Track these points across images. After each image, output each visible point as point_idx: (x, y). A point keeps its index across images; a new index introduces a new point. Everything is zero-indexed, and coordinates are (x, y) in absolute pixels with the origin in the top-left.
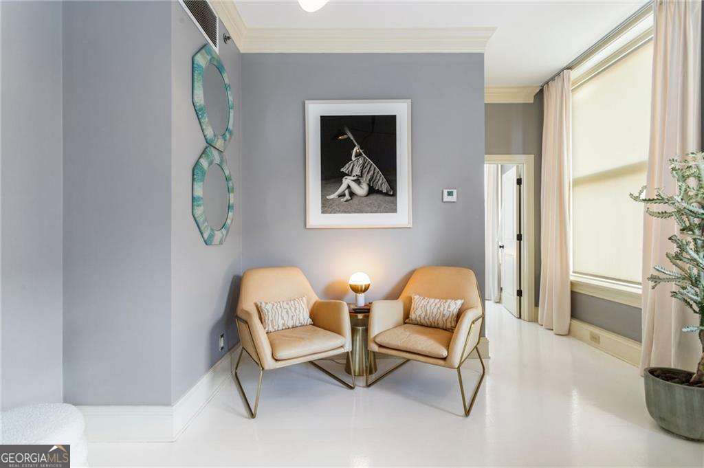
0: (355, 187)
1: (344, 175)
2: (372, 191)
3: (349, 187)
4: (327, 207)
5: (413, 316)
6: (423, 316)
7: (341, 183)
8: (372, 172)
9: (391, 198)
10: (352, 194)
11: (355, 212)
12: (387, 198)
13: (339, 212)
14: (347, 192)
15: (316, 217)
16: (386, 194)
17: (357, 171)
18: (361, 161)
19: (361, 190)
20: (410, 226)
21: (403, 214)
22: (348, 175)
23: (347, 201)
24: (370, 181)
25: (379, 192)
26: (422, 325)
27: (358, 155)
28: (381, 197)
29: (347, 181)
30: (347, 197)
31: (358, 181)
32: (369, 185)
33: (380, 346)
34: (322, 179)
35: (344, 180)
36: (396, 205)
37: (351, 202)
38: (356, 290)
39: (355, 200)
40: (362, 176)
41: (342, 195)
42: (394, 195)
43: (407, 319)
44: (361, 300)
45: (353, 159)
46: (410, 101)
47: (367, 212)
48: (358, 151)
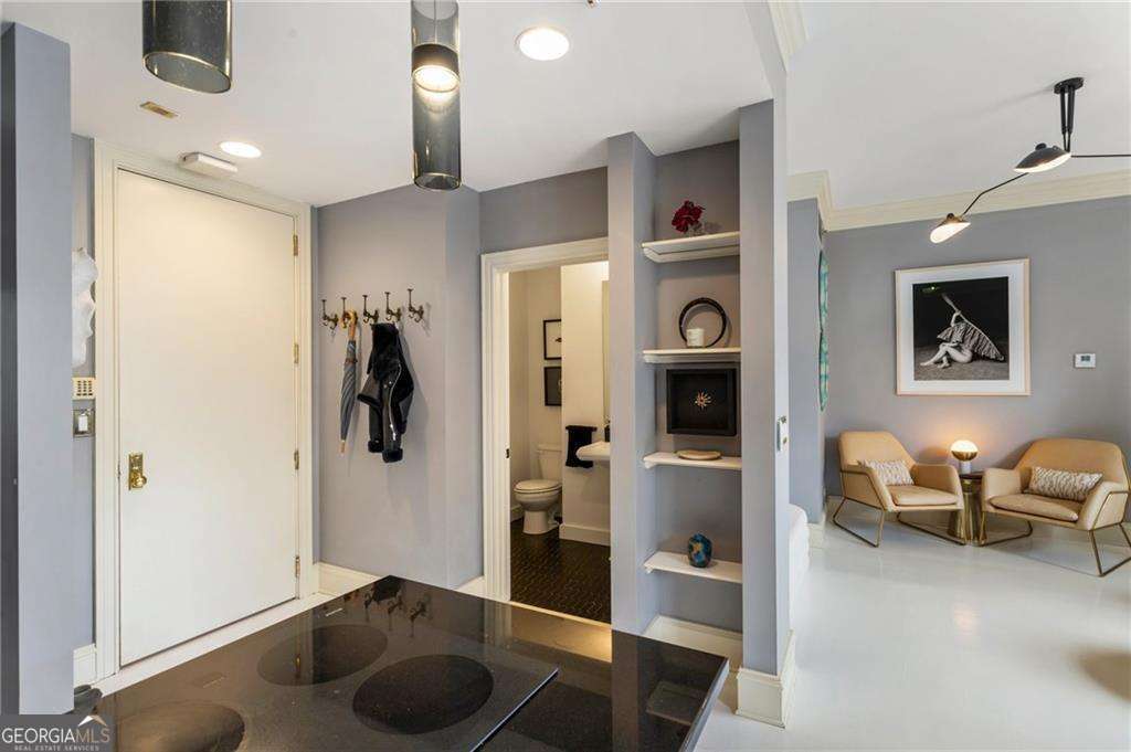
0: (955, 354)
1: (942, 341)
2: (976, 357)
3: (947, 354)
4: (920, 373)
5: (1033, 486)
6: (1047, 486)
7: (936, 349)
8: (976, 338)
10: (951, 360)
11: (955, 379)
12: (996, 364)
13: (935, 379)
14: (945, 359)
15: (908, 383)
16: (996, 360)
17: (957, 337)
18: (962, 327)
19: (963, 357)
20: (1028, 394)
21: (1018, 379)
22: (945, 341)
23: (944, 368)
24: (974, 347)
25: (986, 358)
26: (1046, 496)
27: (958, 320)
28: (988, 363)
29: (943, 348)
30: (945, 363)
31: (958, 348)
32: (972, 351)
33: (998, 508)
34: (915, 346)
35: (941, 346)
36: (1008, 371)
37: (950, 368)
38: (959, 456)
39: (955, 367)
40: (963, 343)
41: (940, 362)
42: (1006, 360)
43: (1025, 488)
44: (967, 467)
45: (953, 325)
46: (1027, 260)
47: (969, 379)
48: (958, 316)
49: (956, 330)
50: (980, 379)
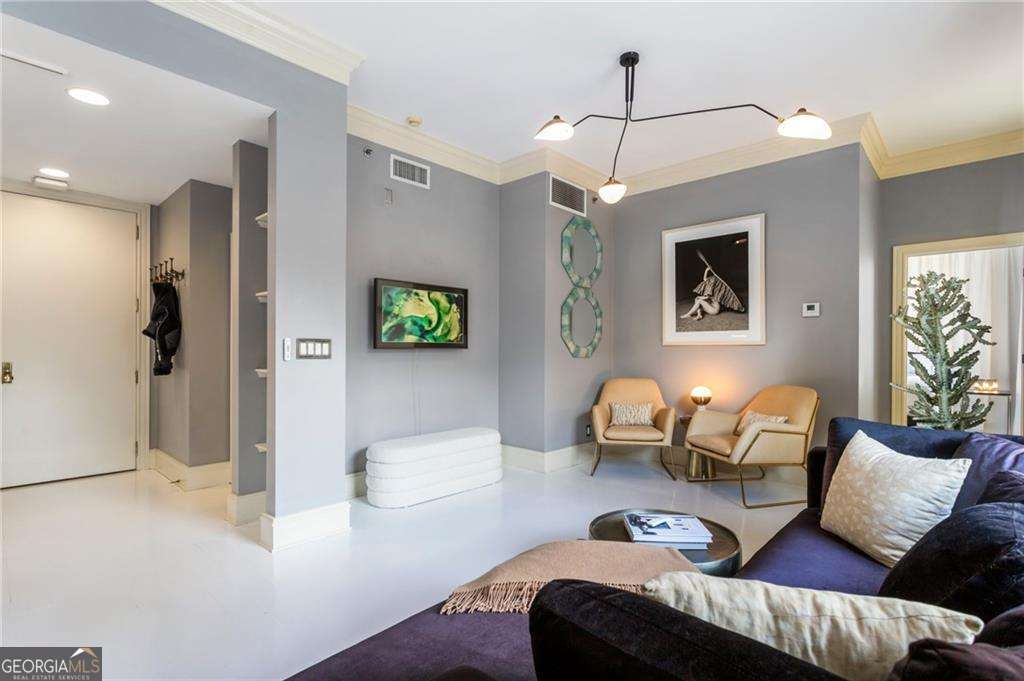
0: (706, 307)
1: (697, 295)
2: (723, 309)
3: (701, 306)
4: (681, 326)
7: (693, 303)
8: (722, 292)
9: (743, 315)
10: (704, 313)
11: (707, 330)
12: (739, 315)
13: (692, 330)
14: (699, 311)
15: (671, 335)
16: (738, 312)
17: (708, 291)
18: (712, 281)
19: (712, 309)
20: (763, 343)
21: (755, 331)
22: (700, 295)
23: (699, 320)
24: (721, 299)
25: (731, 310)
27: (710, 274)
28: (732, 315)
29: (699, 301)
30: (699, 315)
31: (709, 301)
32: (720, 303)
33: (693, 445)
34: (677, 301)
35: (696, 300)
36: (748, 323)
37: (703, 321)
38: (696, 401)
39: (707, 319)
40: (713, 295)
41: (695, 315)
42: (746, 311)
45: (705, 279)
46: (763, 215)
47: (718, 330)
48: (709, 272)
49: (707, 285)
50: (727, 329)
